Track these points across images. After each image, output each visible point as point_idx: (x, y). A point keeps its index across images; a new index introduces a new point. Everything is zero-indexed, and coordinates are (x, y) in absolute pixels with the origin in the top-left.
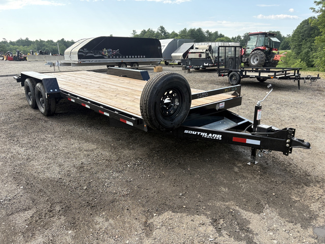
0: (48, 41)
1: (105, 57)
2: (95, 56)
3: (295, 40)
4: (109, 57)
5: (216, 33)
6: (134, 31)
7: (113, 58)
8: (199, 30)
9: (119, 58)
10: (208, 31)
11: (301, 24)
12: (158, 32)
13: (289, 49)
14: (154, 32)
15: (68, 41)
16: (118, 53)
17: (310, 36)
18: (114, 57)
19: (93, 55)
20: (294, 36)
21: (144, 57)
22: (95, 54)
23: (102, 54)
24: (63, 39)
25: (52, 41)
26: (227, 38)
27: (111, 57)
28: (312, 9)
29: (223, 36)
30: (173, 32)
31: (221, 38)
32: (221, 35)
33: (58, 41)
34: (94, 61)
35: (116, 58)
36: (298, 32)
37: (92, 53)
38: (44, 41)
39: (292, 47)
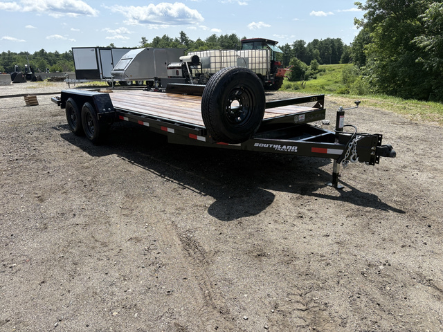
0: (22, 53)
6: (143, 39)
8: (233, 37)
10: (245, 38)
12: (177, 40)
14: (171, 40)
15: (50, 53)
24: (43, 51)
25: (27, 53)
33: (36, 54)
38: (16, 54)
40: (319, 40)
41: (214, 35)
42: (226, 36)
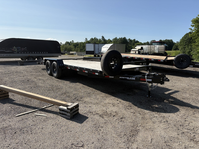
1: (15, 52)
2: (6, 51)
3: (182, 45)
4: (18, 53)
5: (135, 40)
6: (86, 39)
7: (21, 53)
8: (125, 39)
9: (27, 53)
10: (129, 39)
11: (185, 36)
12: (100, 39)
13: (178, 50)
14: (97, 39)
16: (26, 50)
17: (190, 42)
18: (23, 53)
19: (4, 51)
20: (181, 42)
21: (47, 53)
22: (6, 50)
23: (12, 51)
26: (141, 43)
27: (20, 53)
28: (190, 29)
29: (138, 42)
30: (109, 39)
31: (138, 43)
32: (137, 41)
34: (5, 55)
35: (24, 53)
36: (183, 40)
37: (3, 49)
39: (180, 49)
40: (162, 40)
41: (116, 38)
42: (121, 38)
